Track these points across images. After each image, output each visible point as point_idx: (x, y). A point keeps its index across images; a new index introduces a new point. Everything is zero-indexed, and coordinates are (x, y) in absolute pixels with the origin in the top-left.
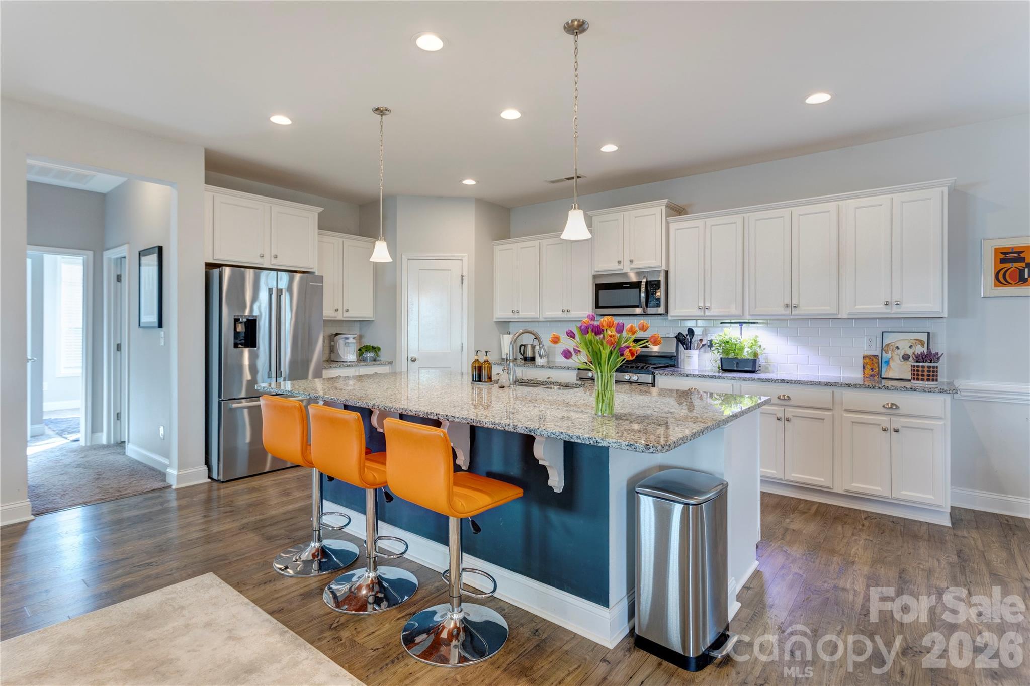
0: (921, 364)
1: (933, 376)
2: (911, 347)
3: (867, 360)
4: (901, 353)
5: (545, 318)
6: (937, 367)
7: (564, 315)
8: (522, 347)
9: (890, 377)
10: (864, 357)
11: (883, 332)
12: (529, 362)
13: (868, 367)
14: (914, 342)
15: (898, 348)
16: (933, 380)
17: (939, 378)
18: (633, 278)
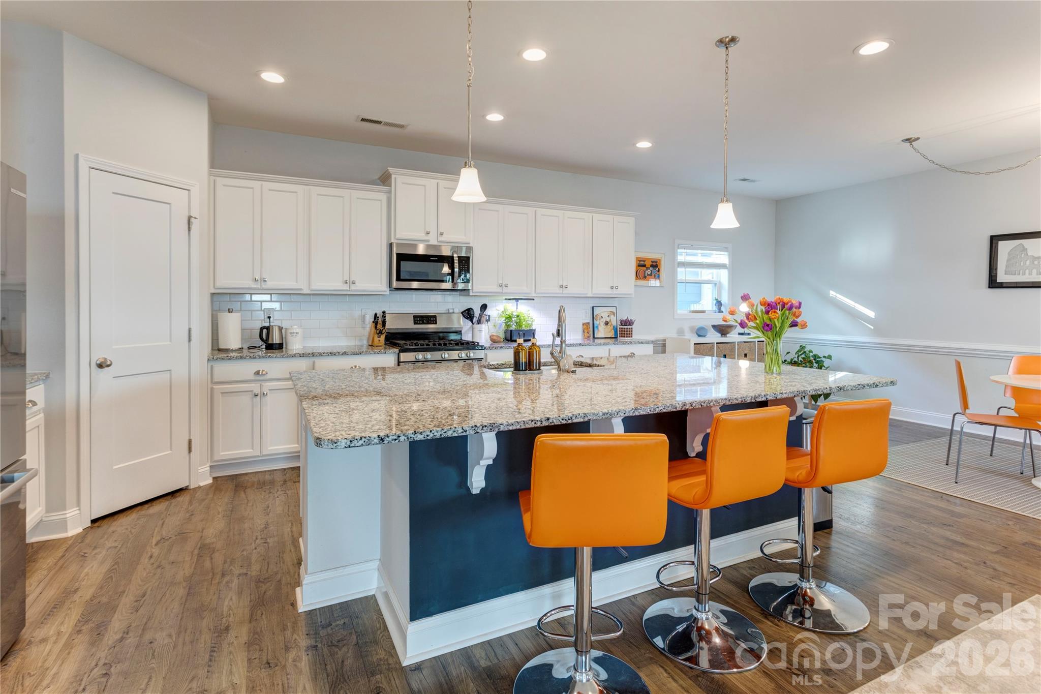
0: (623, 327)
1: (629, 334)
2: (608, 316)
3: (585, 327)
4: (604, 320)
5: (312, 290)
6: (632, 328)
7: (346, 287)
8: (265, 331)
9: (599, 337)
10: (583, 324)
11: (593, 307)
12: (277, 351)
13: (586, 331)
14: (609, 313)
15: (602, 317)
16: (629, 337)
17: (633, 335)
18: (446, 252)
